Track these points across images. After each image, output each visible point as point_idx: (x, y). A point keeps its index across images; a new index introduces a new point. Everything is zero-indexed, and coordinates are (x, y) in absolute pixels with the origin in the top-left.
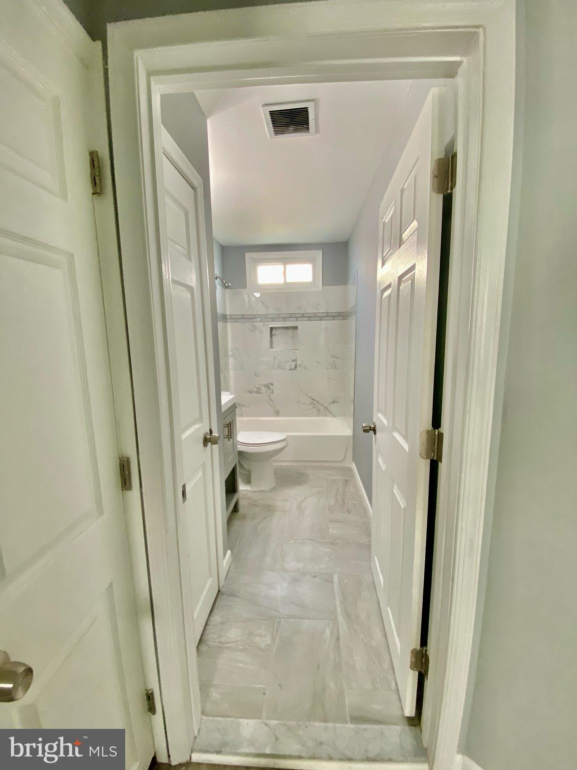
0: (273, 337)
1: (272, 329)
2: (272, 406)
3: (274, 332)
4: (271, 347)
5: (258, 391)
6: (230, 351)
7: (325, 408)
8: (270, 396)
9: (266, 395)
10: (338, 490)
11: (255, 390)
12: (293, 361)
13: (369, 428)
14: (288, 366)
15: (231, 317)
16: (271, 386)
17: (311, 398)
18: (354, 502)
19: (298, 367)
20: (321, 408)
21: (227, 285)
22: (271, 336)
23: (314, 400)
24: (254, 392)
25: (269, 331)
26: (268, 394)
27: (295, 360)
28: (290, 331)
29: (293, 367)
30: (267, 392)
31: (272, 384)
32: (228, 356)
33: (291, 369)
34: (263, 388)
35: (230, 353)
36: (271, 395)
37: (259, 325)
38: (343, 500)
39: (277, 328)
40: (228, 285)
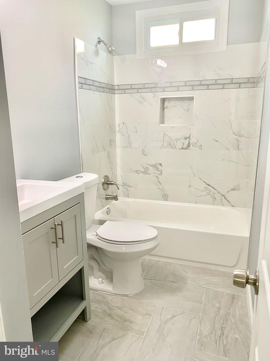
0: (166, 110)
1: (163, 100)
2: (160, 189)
3: (166, 104)
4: (162, 121)
5: (146, 172)
6: (117, 126)
7: (222, 195)
8: (158, 178)
9: (155, 176)
10: (219, 309)
11: (143, 170)
12: (186, 139)
13: (244, 281)
14: (179, 145)
15: (119, 87)
16: (159, 167)
17: (205, 183)
18: (237, 336)
19: (191, 145)
20: (218, 196)
21: (110, 49)
22: (163, 108)
23: (209, 185)
24: (142, 172)
25: (159, 102)
26: (156, 175)
27: (188, 138)
28: (187, 103)
29: (185, 146)
30: (155, 173)
31: (161, 165)
32: (115, 132)
33: (183, 148)
34: (151, 168)
35: (117, 129)
36: (159, 176)
37: (149, 96)
38: (222, 329)
39: (170, 99)
40: (112, 49)
